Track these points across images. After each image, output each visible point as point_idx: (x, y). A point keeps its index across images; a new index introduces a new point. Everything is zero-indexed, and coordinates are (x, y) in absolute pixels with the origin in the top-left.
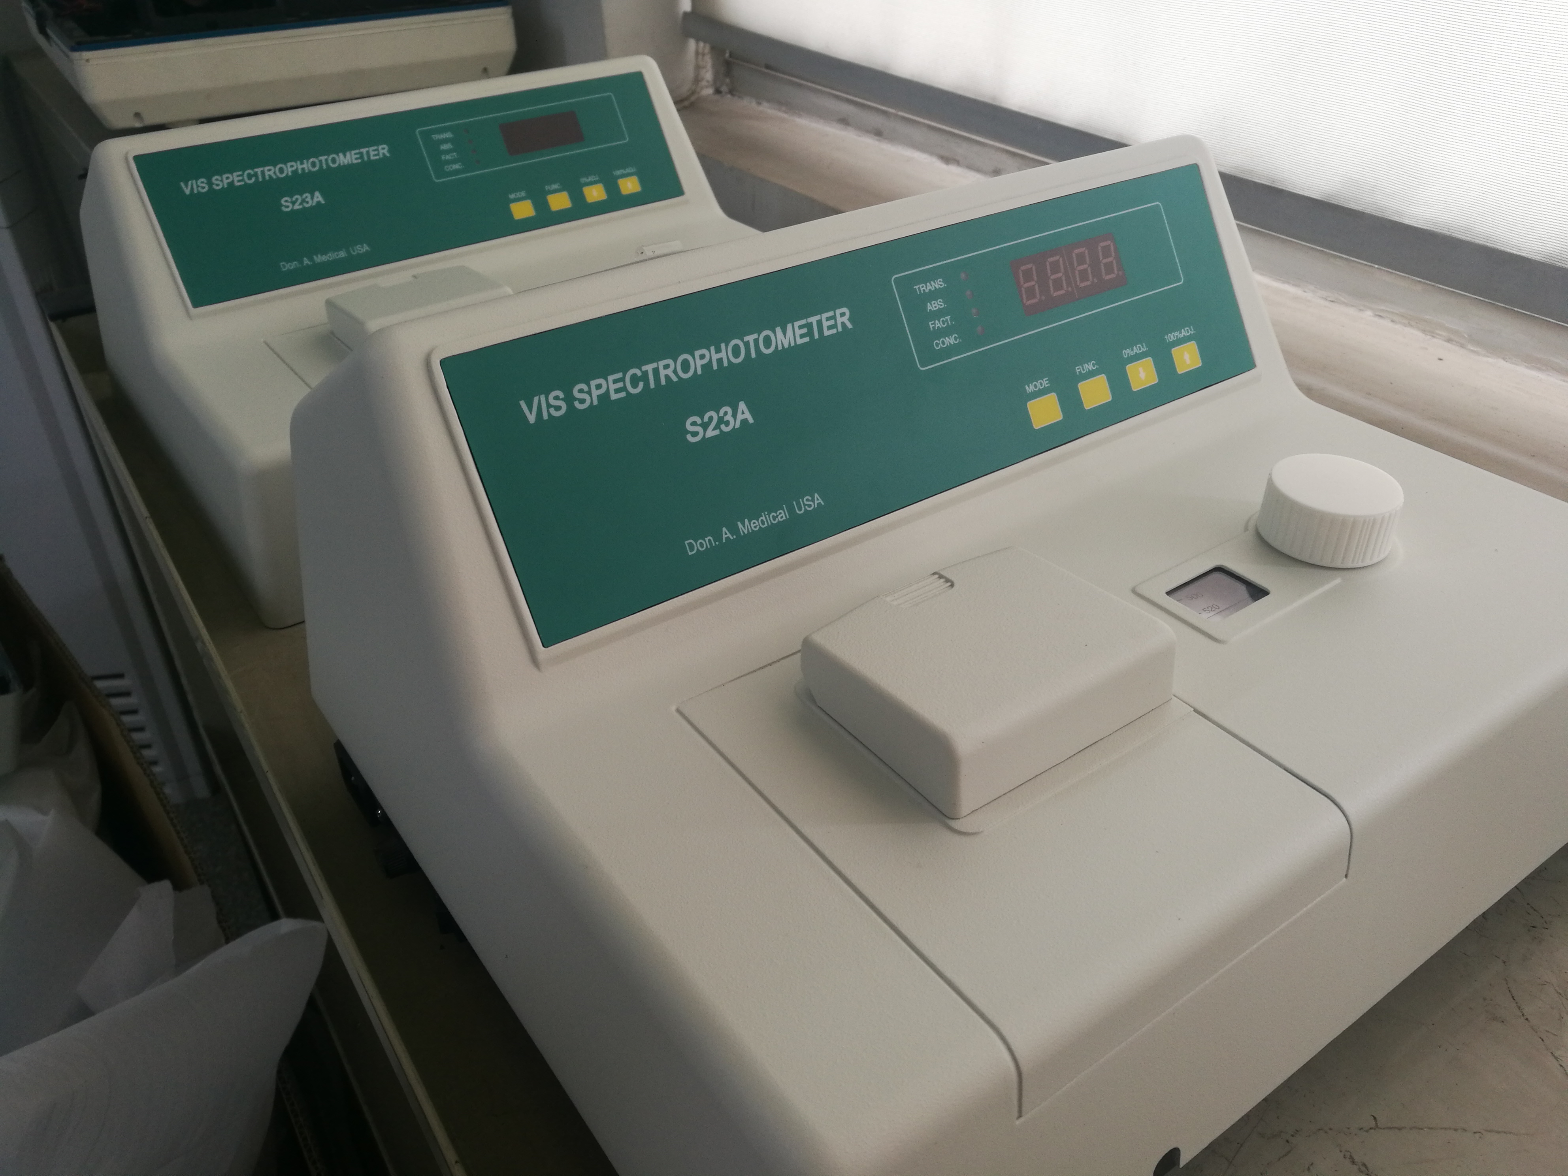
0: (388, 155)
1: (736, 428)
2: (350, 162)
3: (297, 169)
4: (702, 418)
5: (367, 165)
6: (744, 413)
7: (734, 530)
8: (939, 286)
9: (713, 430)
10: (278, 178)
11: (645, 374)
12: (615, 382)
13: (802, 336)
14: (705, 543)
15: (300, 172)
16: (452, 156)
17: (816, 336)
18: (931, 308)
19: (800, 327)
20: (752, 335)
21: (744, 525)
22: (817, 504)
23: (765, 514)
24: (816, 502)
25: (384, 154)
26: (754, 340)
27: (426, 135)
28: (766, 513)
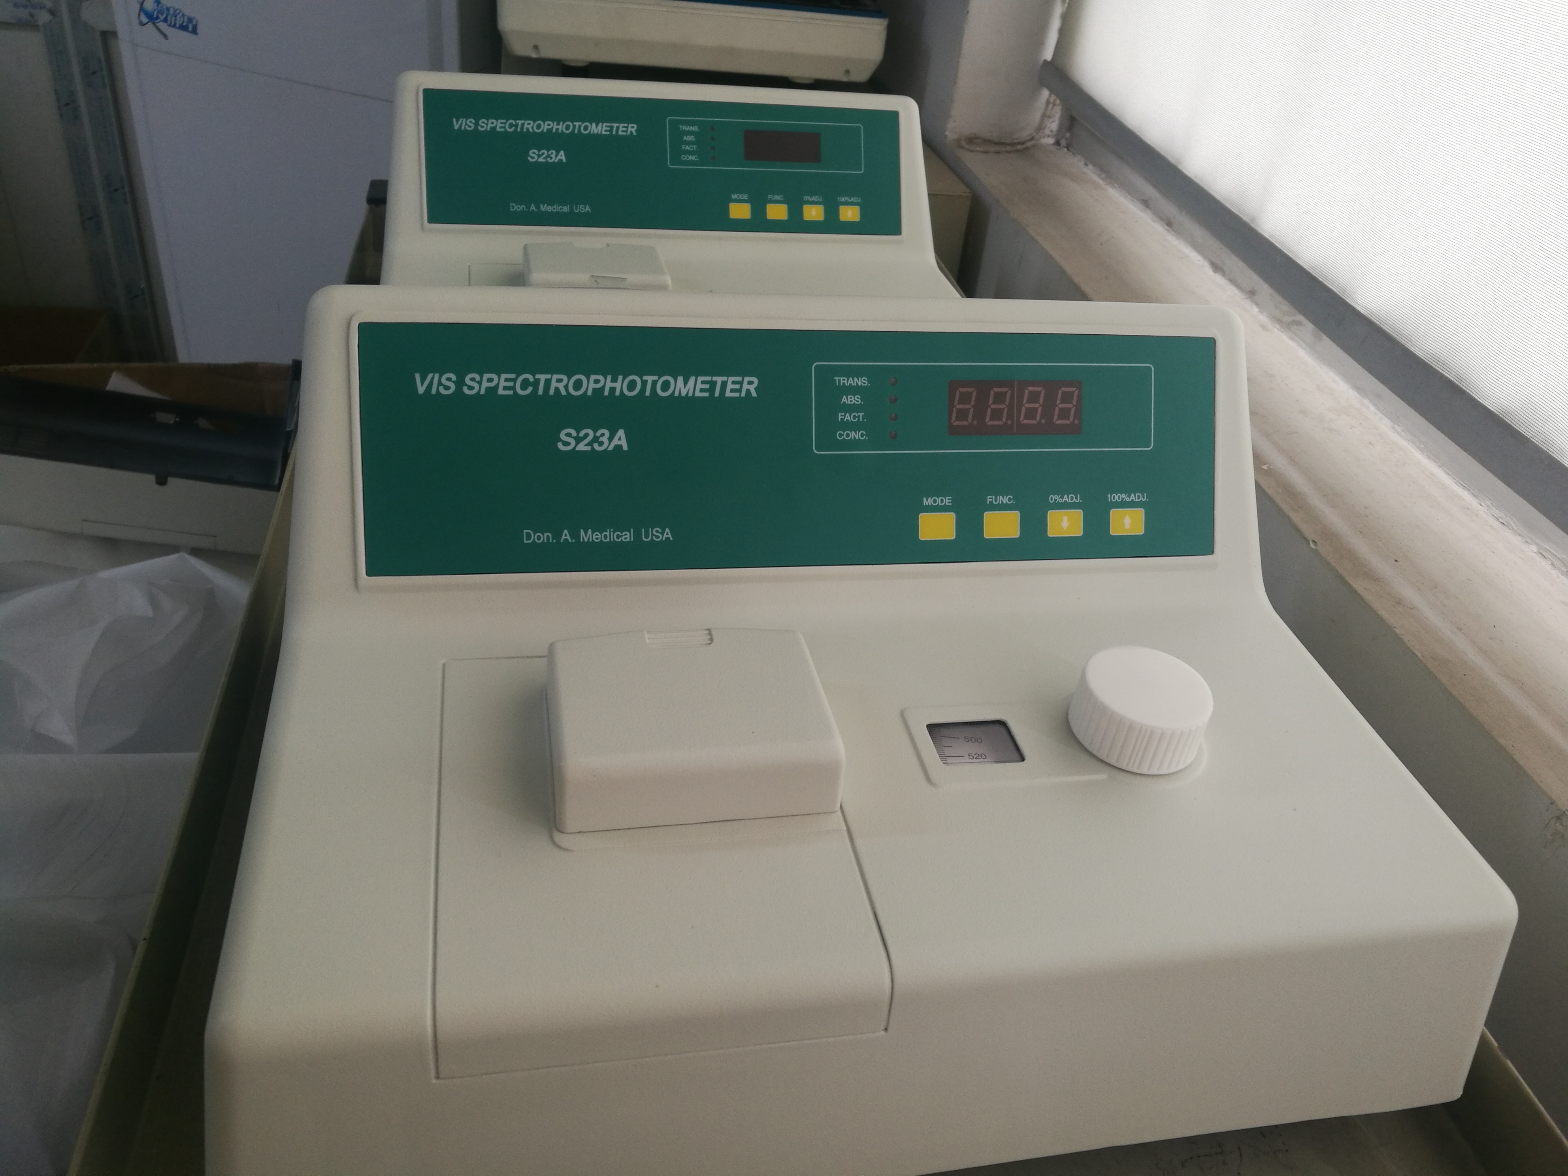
0: (635, 134)
1: (608, 449)
2: (599, 133)
3: (552, 128)
4: (578, 433)
5: (612, 139)
6: (621, 439)
7: (575, 534)
8: (862, 384)
9: (585, 445)
10: (534, 132)
11: (537, 381)
12: (506, 380)
13: (702, 390)
14: (545, 537)
15: (554, 131)
16: (691, 148)
17: (717, 394)
18: (846, 401)
19: (703, 382)
20: (652, 377)
21: (586, 533)
22: (666, 538)
23: (610, 530)
24: (665, 536)
25: (631, 132)
26: (653, 381)
27: (674, 125)
28: (612, 530)
